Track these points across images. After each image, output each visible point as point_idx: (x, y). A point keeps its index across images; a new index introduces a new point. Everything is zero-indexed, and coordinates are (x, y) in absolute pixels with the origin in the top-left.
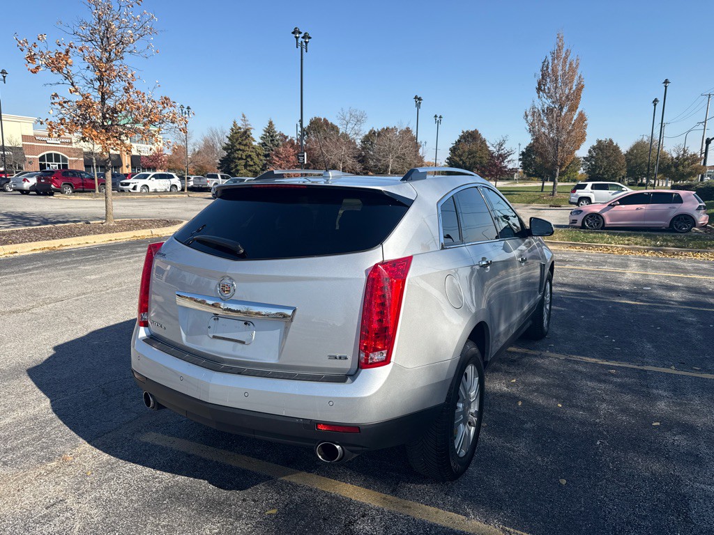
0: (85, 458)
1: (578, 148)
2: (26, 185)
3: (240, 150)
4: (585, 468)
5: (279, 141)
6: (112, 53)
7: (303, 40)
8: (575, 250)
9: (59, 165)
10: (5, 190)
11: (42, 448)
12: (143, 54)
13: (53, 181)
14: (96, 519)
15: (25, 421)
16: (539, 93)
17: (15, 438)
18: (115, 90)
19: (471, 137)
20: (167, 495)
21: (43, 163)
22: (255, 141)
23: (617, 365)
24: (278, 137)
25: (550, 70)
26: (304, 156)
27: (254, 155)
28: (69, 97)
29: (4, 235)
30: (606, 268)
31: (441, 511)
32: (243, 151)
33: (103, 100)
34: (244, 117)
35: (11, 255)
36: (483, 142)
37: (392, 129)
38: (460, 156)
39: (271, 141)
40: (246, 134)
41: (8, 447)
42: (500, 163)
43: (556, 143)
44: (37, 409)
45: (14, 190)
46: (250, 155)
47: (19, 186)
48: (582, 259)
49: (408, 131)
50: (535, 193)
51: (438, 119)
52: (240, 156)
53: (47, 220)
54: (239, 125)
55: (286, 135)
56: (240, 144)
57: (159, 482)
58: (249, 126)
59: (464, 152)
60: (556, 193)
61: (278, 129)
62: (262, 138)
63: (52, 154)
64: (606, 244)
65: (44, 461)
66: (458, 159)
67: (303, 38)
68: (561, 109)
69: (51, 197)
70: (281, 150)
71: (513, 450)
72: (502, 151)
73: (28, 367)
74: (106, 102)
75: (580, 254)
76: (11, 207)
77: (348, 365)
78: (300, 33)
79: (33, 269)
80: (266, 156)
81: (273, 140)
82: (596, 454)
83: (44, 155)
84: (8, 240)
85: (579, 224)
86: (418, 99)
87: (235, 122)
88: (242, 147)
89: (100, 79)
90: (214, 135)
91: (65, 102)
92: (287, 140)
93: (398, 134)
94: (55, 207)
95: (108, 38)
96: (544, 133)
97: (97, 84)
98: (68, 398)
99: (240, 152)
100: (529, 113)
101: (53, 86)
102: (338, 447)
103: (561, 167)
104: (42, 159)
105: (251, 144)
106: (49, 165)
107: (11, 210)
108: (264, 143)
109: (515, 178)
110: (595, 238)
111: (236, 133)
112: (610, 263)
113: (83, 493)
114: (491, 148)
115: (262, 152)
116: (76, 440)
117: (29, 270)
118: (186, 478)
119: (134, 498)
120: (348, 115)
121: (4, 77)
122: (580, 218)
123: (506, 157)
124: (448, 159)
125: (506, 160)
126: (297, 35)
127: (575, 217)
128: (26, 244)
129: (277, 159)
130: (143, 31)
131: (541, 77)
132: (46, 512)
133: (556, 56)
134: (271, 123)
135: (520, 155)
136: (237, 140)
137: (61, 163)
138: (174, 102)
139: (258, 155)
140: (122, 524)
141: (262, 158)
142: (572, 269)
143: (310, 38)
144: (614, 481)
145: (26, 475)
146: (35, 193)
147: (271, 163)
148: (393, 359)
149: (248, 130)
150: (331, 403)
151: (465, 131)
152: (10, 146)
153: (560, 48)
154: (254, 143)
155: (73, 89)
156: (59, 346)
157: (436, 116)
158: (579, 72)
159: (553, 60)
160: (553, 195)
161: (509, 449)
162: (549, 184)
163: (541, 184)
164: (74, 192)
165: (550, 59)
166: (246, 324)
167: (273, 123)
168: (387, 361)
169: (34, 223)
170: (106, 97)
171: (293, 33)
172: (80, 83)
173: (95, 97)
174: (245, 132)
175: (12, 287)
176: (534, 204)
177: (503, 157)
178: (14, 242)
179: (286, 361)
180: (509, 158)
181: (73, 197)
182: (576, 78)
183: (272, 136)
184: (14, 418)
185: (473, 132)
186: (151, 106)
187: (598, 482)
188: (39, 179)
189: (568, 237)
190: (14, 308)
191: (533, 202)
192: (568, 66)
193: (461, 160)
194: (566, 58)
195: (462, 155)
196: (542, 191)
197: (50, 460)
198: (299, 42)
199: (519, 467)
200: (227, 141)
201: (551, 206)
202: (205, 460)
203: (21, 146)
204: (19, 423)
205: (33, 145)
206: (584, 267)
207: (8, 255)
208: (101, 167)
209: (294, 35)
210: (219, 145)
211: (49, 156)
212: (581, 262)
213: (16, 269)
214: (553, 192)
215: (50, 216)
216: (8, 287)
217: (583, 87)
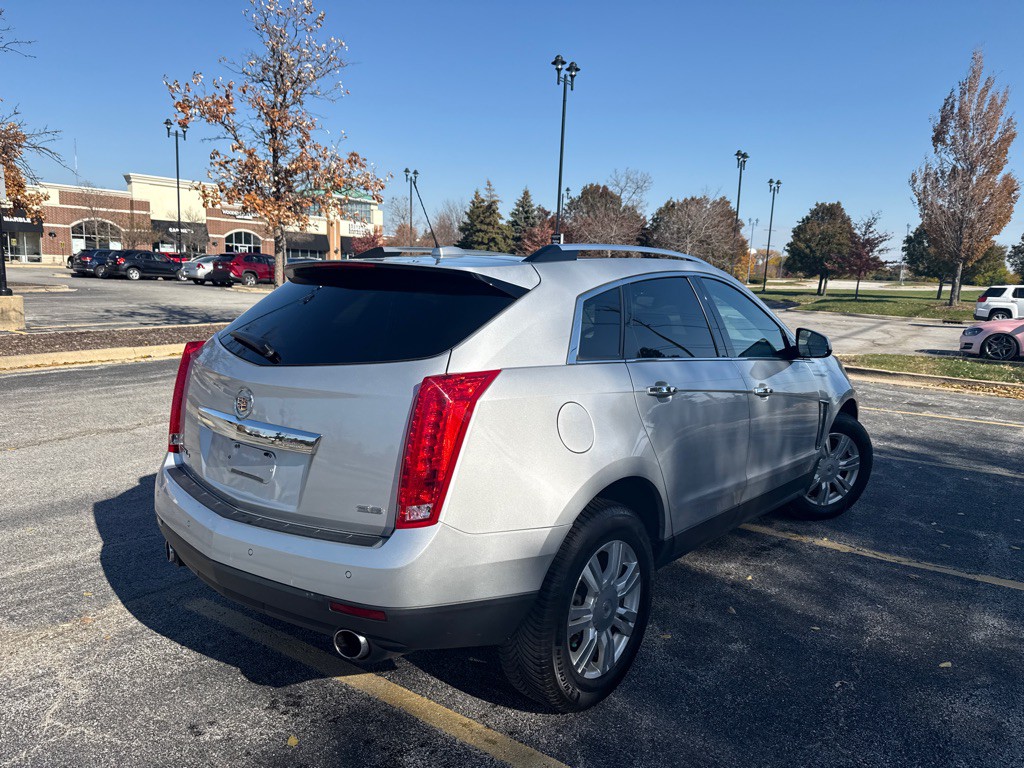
0: (109, 622)
1: (998, 231)
2: (201, 273)
3: (480, 231)
4: (797, 721)
5: (537, 220)
6: (288, 96)
7: (568, 73)
8: (953, 389)
9: (250, 248)
10: (177, 279)
11: (63, 604)
12: (329, 96)
13: (232, 268)
14: (80, 701)
15: (59, 569)
16: (935, 146)
17: (38, 589)
18: (289, 144)
19: (829, 213)
20: (181, 682)
21: (230, 245)
22: (501, 218)
23: (932, 569)
24: (536, 212)
25: (956, 111)
26: (559, 239)
27: (499, 238)
28: (231, 155)
29: (141, 333)
30: (992, 420)
31: (539, 753)
32: (486, 232)
33: (276, 158)
34: (489, 184)
35: (143, 360)
36: (846, 221)
37: (701, 199)
38: (807, 241)
39: (525, 218)
40: (491, 209)
41: (26, 597)
42: (868, 253)
43: (959, 223)
44: (81, 554)
45: (189, 279)
46: (494, 238)
47: (192, 274)
48: (957, 404)
49: (724, 202)
50: (921, 301)
51: (774, 185)
52: (480, 240)
53: (210, 317)
54: (482, 196)
55: (547, 210)
56: (482, 222)
57: (180, 664)
58: (496, 198)
59: (814, 235)
60: (955, 301)
61: (536, 202)
62: (513, 214)
63: (241, 233)
64: (1004, 383)
65: (58, 621)
66: (802, 245)
67: (568, 70)
68: (972, 170)
69: (229, 289)
70: (536, 230)
71: (694, 680)
72: (871, 235)
73: (96, 501)
74: (279, 161)
75: (956, 396)
76: (175, 299)
77: (382, 521)
78: (563, 63)
79: (160, 379)
80: (515, 239)
81: (528, 218)
82: (825, 701)
83: (231, 235)
84: (144, 341)
85: (975, 349)
86: (742, 156)
87: (477, 193)
88: (484, 227)
89: (273, 131)
90: (451, 211)
91: (227, 162)
92: (549, 217)
93: (709, 206)
94: (227, 302)
95: (282, 76)
96: (940, 207)
97: (268, 137)
98: (123, 544)
99: (481, 234)
100: (920, 176)
101: (213, 141)
102: (362, 639)
103: (966, 260)
104: (229, 239)
105: (496, 222)
106: (237, 248)
107: (173, 303)
108: (515, 221)
109: (901, 277)
110: (987, 371)
111: (478, 208)
112: (1001, 412)
113: (82, 667)
114: (856, 231)
115: (511, 233)
116: (106, 597)
117: (155, 379)
118: (216, 662)
119: (138, 680)
120: (624, 179)
121: (184, 132)
122: (977, 341)
123: (876, 245)
124: (788, 245)
125: (877, 249)
126: (560, 67)
127: (969, 340)
128: (165, 346)
129: (529, 243)
130: (328, 65)
131: (940, 119)
132: (27, 683)
133: (967, 88)
134: (526, 193)
135: (905, 242)
136: (478, 217)
137: (252, 245)
138: (365, 160)
139: (505, 238)
140: (108, 712)
141: (510, 242)
142: (932, 418)
143: (577, 70)
144: (834, 747)
145: (29, 636)
146: (211, 283)
147: (521, 249)
148: (442, 517)
149: (494, 202)
150: (348, 575)
151: (820, 203)
152: (188, 221)
153: (975, 75)
154: (501, 222)
155: (235, 144)
156: (145, 477)
157: (771, 181)
158: (1006, 112)
159: (963, 93)
160: (950, 304)
161: (688, 678)
162: (947, 288)
163: (937, 288)
164: (257, 283)
165: (957, 93)
166: (266, 454)
167: (530, 193)
168: (432, 520)
169: (193, 321)
170: (279, 154)
171: (554, 63)
172: (247, 137)
173: (263, 154)
174: (490, 206)
175: (125, 399)
176: (917, 318)
177: (872, 244)
178: (150, 343)
179: (306, 510)
180: (881, 246)
181: (255, 290)
182: (1002, 120)
183: (526, 212)
184: (49, 563)
185: (832, 206)
186: (335, 166)
187: (808, 743)
188: (215, 265)
189: (943, 369)
190: (116, 425)
191: (916, 314)
192: (988, 102)
193: (808, 247)
194: (986, 90)
195: (810, 240)
196: (938, 298)
197: (65, 620)
198: (562, 75)
199: (690, 706)
200: (466, 219)
201: (944, 322)
202: (251, 643)
203: (205, 222)
204: (50, 570)
205: (219, 221)
206: (955, 416)
207: (138, 360)
208: (293, 251)
209: (555, 67)
210: (456, 224)
211: (238, 235)
212: (952, 407)
213: (140, 377)
214: (951, 300)
215: (215, 313)
216: (119, 400)
217: (1013, 136)
